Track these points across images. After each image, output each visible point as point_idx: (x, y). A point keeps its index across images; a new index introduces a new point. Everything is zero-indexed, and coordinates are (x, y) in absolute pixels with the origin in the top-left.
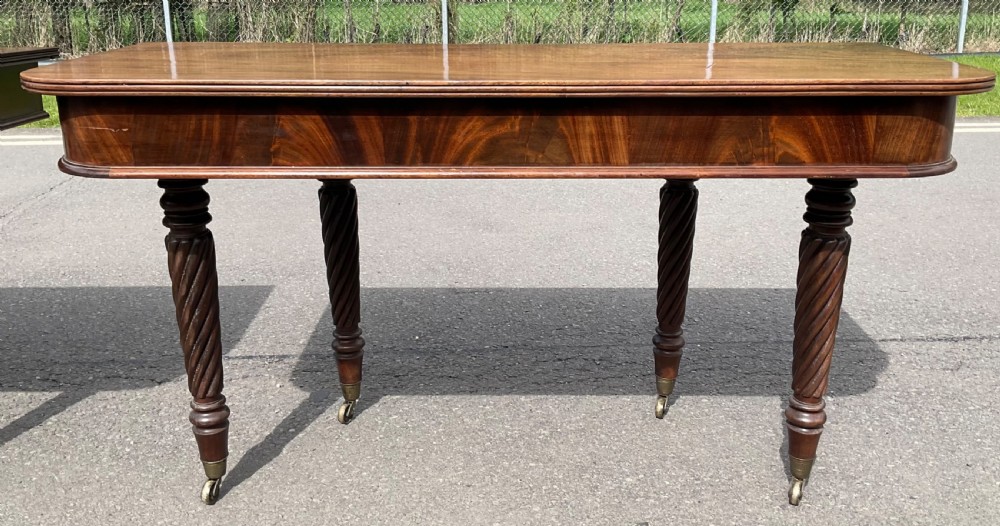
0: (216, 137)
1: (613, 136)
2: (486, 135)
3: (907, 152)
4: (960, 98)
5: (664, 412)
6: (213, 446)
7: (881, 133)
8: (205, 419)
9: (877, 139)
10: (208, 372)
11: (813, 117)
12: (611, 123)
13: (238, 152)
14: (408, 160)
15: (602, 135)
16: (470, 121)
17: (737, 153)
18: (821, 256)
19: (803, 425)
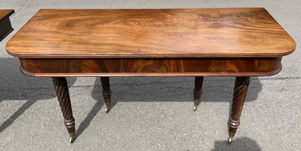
0: (65, 66)
1: (180, 65)
2: (143, 65)
3: (266, 69)
4: (283, 57)
5: (196, 109)
6: (71, 130)
7: (259, 65)
8: (68, 124)
9: (258, 66)
10: (68, 113)
11: (239, 60)
12: (180, 62)
13: (71, 70)
14: (121, 71)
15: (177, 65)
16: (138, 61)
17: (216, 69)
18: (241, 86)
19: (233, 126)
